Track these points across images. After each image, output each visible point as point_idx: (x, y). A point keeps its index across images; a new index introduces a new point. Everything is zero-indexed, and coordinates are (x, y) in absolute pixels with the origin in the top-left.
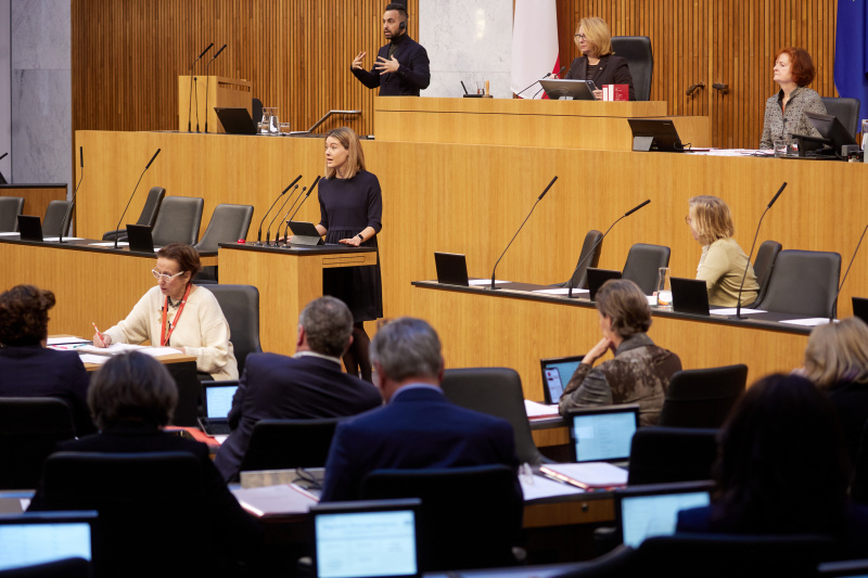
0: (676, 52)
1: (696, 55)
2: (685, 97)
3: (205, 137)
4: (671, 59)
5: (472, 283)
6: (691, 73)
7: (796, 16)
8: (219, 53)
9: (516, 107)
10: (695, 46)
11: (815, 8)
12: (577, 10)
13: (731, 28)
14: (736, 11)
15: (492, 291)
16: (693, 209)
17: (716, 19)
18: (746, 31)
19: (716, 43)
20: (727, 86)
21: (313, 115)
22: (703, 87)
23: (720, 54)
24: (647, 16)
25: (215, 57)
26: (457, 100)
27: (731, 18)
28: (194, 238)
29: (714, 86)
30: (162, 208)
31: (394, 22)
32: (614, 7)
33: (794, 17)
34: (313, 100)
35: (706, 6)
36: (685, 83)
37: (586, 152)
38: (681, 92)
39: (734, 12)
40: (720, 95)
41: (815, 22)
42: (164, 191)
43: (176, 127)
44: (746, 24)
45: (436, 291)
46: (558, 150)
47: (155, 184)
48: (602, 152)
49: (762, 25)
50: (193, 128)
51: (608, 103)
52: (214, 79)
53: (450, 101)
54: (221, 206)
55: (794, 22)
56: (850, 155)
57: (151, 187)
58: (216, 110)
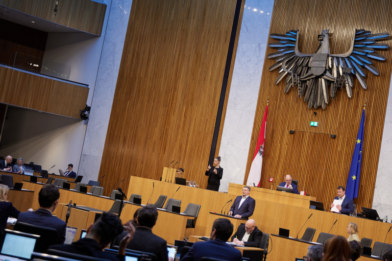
5: (290, 237)
16: (350, 225)
25: (176, 164)
43: (160, 180)
50: (167, 180)
58: (175, 177)
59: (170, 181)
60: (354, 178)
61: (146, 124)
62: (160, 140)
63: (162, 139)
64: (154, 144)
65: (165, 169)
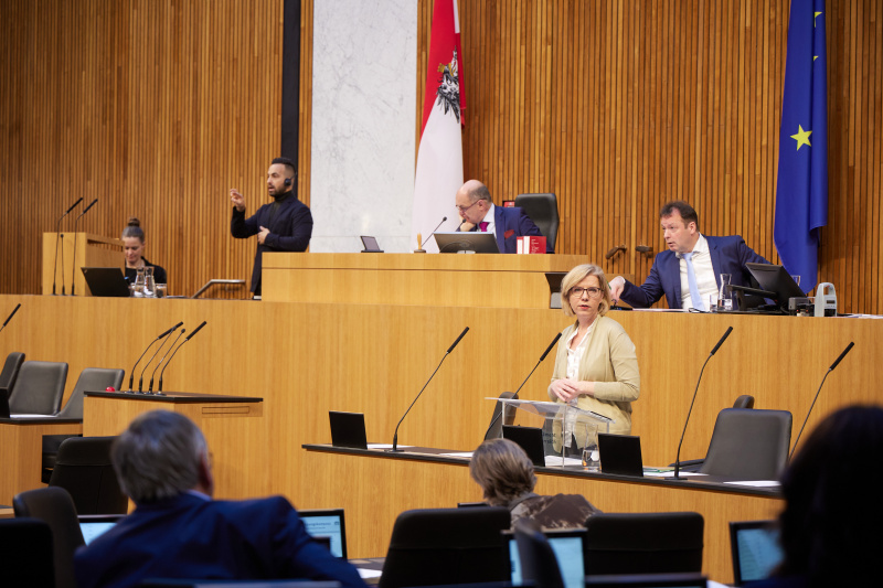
0: (595, 212)
1: (617, 215)
2: (605, 261)
3: (71, 300)
4: (589, 220)
5: (370, 447)
6: (611, 235)
7: (731, 171)
8: (89, 208)
9: (420, 262)
10: (617, 205)
11: (752, 160)
12: (486, 167)
13: (657, 185)
14: (663, 166)
15: (395, 455)
17: (640, 174)
18: (674, 188)
19: (640, 201)
20: (652, 249)
21: (192, 285)
22: (624, 250)
23: (645, 214)
24: (563, 173)
25: (85, 212)
26: (353, 255)
27: (657, 174)
28: (56, 407)
29: (637, 249)
30: (20, 374)
31: (278, 176)
32: (527, 163)
33: (728, 171)
34: (192, 269)
35: (629, 162)
36: (605, 246)
37: (498, 311)
38: (600, 256)
39: (660, 166)
40: (644, 259)
41: (752, 176)
42: (23, 357)
43: (39, 291)
44: (674, 180)
45: (330, 455)
46: (467, 309)
47: (14, 349)
48: (516, 310)
49: (691, 181)
50: (59, 290)
51: (523, 256)
52: (82, 237)
53: (346, 257)
54: (87, 370)
55: (728, 176)
56: (799, 308)
57: (10, 352)
58: (83, 270)
59: (68, 290)
60: (802, 138)
61: (49, 65)
62: (104, 122)
63: (111, 119)
64: (87, 143)
65: (49, 239)
